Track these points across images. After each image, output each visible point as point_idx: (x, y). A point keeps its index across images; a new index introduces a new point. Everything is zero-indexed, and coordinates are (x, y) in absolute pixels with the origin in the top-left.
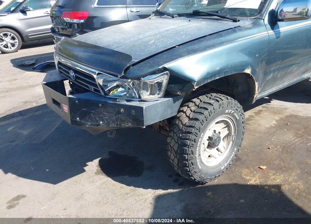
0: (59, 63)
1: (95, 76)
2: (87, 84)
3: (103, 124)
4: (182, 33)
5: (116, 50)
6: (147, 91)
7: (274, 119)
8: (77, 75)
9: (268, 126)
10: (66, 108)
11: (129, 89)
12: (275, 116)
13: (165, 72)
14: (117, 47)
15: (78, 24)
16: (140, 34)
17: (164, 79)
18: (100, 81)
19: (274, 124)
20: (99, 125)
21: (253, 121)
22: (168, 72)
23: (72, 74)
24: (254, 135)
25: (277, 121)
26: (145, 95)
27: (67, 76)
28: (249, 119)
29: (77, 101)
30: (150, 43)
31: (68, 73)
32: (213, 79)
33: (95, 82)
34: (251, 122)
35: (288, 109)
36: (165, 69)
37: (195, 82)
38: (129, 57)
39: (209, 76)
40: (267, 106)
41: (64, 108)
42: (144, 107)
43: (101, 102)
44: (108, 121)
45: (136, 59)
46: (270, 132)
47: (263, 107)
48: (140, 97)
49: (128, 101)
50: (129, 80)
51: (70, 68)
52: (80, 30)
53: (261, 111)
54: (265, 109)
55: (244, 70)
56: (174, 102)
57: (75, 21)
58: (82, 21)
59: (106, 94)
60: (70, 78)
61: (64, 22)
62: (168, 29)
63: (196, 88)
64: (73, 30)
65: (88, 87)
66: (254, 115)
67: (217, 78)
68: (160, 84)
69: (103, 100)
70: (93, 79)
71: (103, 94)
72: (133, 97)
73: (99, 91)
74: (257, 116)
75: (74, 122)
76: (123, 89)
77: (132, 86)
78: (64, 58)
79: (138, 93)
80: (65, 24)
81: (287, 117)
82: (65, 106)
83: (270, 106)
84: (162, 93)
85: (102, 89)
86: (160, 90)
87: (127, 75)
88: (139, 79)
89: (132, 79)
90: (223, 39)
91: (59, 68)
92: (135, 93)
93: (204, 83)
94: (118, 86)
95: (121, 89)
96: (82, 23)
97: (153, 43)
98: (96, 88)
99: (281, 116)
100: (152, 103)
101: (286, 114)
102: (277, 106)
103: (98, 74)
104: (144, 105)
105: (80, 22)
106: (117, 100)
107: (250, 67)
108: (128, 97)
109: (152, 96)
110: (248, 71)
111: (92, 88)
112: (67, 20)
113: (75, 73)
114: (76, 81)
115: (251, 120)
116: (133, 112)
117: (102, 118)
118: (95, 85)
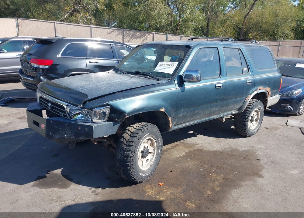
0: (41, 97)
1: (65, 107)
2: (59, 112)
3: (66, 136)
4: (123, 85)
5: (80, 91)
6: (97, 117)
7: (184, 151)
8: (53, 106)
9: (178, 156)
10: (43, 126)
11: (86, 115)
12: (186, 149)
13: (108, 106)
14: (81, 89)
15: (43, 69)
16: (97, 83)
17: (107, 110)
18: (68, 110)
19: (183, 155)
20: (64, 137)
21: (168, 152)
22: (110, 106)
23: (50, 105)
24: (165, 162)
25: (186, 153)
26: (95, 120)
27: (46, 106)
28: (165, 151)
29: (51, 122)
30: (102, 89)
31: (47, 104)
32: (138, 113)
33: (65, 110)
34: (166, 152)
35: (198, 145)
36: (108, 105)
37: (126, 113)
38: (86, 96)
39: (135, 111)
40: (183, 142)
41: (42, 126)
42: (94, 126)
43: (67, 122)
44: (70, 135)
45: (90, 97)
46: (178, 160)
47: (180, 143)
48: (92, 121)
49: (84, 122)
50: (86, 110)
51: (48, 101)
52: (44, 73)
53: (177, 145)
54: (181, 144)
55: (160, 109)
56: (114, 125)
57: (41, 66)
58: (47, 67)
59: (70, 118)
60: (48, 108)
61: (31, 67)
62: (116, 81)
63: (127, 117)
64: (38, 74)
65: (59, 113)
66: (171, 148)
67: (141, 112)
68: (105, 113)
69: (68, 121)
70: (64, 108)
71: (69, 118)
72: (88, 121)
73: (66, 116)
74: (173, 148)
75: (47, 135)
76: (82, 116)
77: (87, 113)
78: (45, 95)
79: (91, 118)
80: (32, 68)
81: (194, 150)
82: (43, 125)
83: (186, 142)
84: (106, 119)
85: (69, 115)
86: (105, 116)
87: (85, 107)
88: (91, 109)
89: (88, 109)
90: (146, 90)
91: (40, 101)
92: (89, 118)
93: (132, 114)
94: (79, 114)
95: (80, 115)
96: (46, 69)
97: (104, 89)
98: (65, 114)
99: (190, 149)
100: (99, 124)
101: (195, 148)
102: (191, 142)
103: (67, 105)
104: (94, 125)
105: (45, 68)
106: (78, 122)
107: (164, 108)
108: (85, 120)
109: (99, 120)
110: (163, 110)
111: (63, 114)
112: (34, 65)
113: (52, 105)
114: (52, 110)
115: (167, 151)
116: (87, 129)
117: (66, 132)
118: (65, 112)
